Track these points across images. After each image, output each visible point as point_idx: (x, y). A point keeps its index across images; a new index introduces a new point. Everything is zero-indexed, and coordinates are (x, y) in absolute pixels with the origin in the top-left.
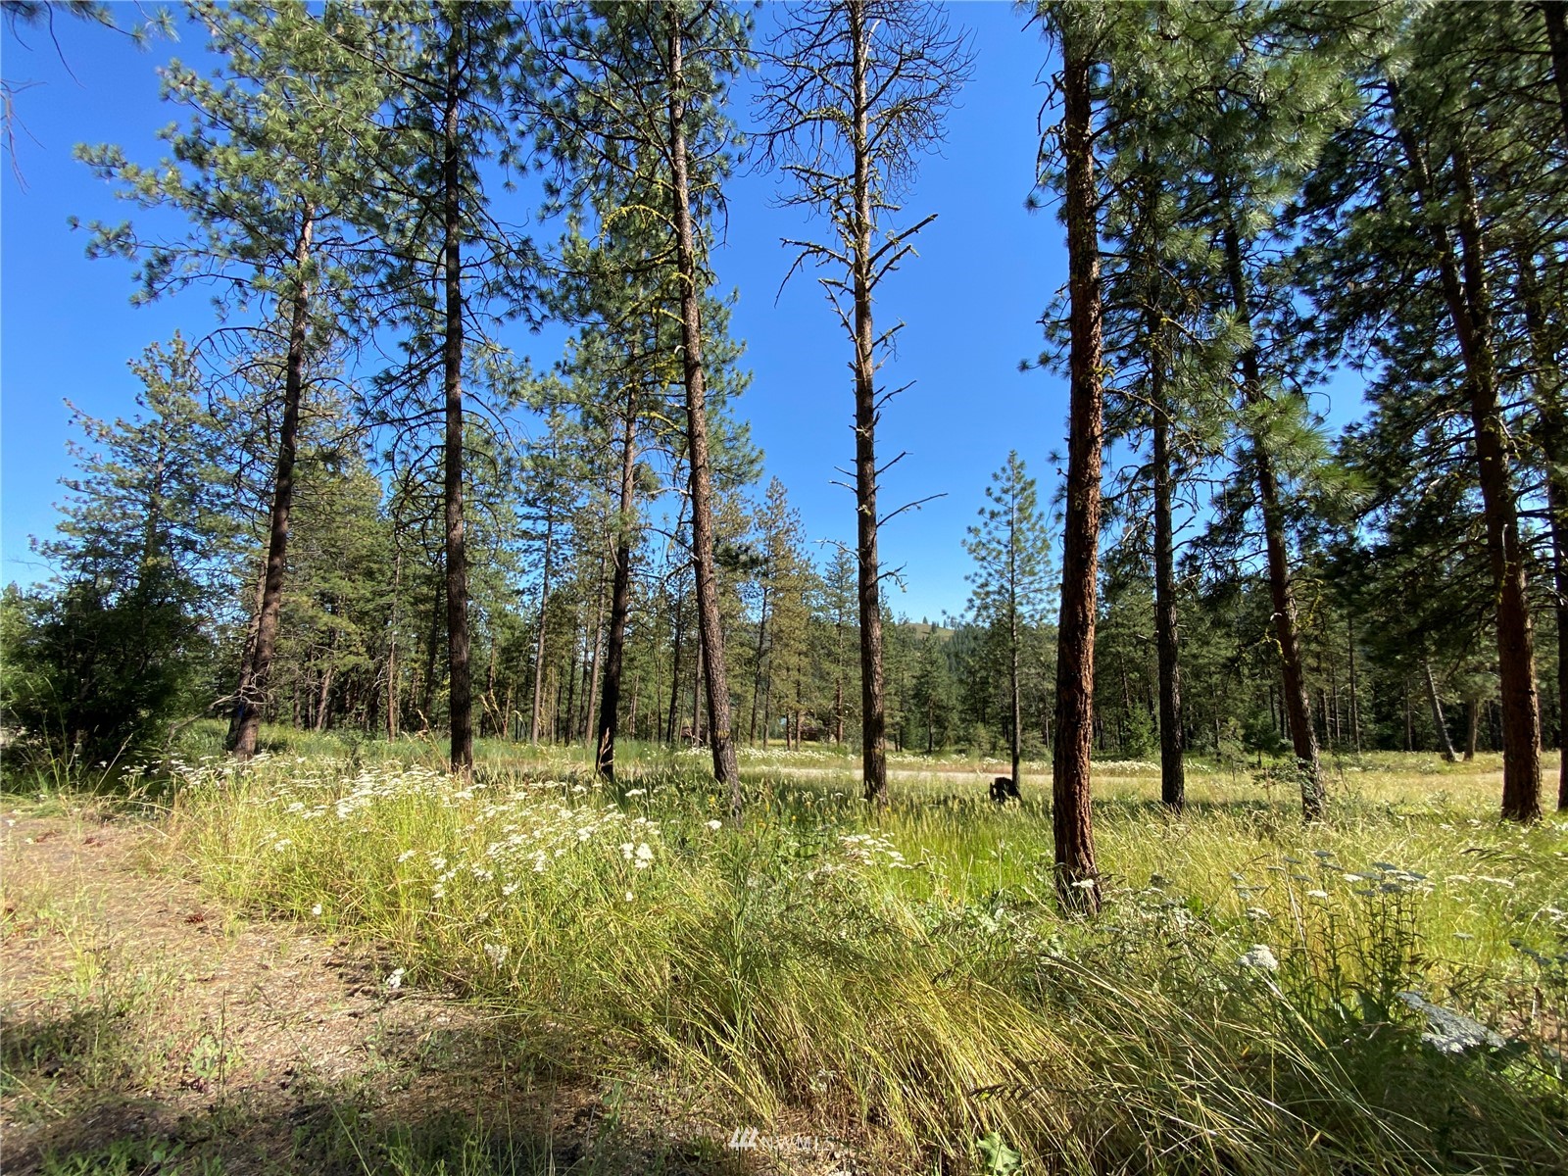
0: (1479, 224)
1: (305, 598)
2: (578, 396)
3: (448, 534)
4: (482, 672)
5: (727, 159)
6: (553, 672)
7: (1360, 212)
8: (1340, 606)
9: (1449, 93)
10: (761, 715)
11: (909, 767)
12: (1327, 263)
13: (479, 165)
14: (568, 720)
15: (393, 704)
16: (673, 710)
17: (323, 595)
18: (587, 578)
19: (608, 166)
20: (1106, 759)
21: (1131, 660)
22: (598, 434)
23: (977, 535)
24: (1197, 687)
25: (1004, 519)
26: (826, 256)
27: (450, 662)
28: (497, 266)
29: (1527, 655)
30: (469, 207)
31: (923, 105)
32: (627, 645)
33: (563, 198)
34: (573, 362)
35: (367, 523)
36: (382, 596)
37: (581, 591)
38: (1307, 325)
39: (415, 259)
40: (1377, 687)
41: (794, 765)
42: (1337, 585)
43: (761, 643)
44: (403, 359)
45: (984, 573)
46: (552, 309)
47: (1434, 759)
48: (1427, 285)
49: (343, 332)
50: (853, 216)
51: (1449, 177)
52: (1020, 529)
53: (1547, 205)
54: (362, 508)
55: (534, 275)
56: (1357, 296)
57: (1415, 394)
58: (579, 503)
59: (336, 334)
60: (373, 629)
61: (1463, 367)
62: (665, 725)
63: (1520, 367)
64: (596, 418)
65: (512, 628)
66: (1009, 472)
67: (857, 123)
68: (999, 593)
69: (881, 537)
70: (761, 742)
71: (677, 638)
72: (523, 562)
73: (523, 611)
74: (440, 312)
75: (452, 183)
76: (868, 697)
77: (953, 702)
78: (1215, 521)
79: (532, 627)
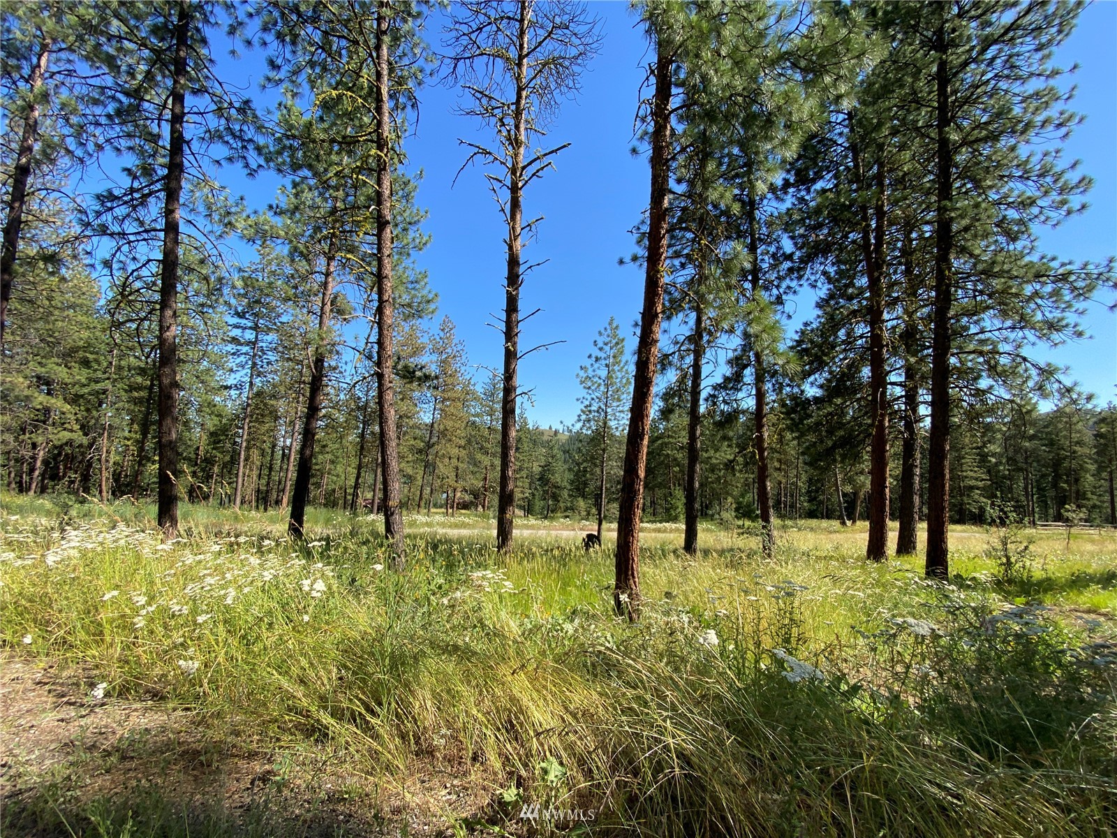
0: (886, 208)
1: (21, 380)
2: (287, 233)
3: (161, 334)
4: (191, 450)
5: (421, 71)
6: (255, 454)
7: (824, 191)
8: (793, 432)
9: (880, 125)
10: (427, 490)
11: (532, 527)
12: (803, 220)
13: (208, 31)
14: (267, 491)
15: (105, 474)
16: (356, 486)
17: (39, 378)
18: (288, 380)
19: (323, 56)
20: (655, 522)
21: (675, 459)
22: (303, 266)
23: (586, 372)
24: (712, 477)
25: (604, 362)
26: (491, 159)
27: (160, 442)
28: (220, 117)
29: (885, 465)
30: (196, 64)
31: (567, 63)
32: (320, 435)
33: (282, 74)
34: (284, 206)
35: (84, 318)
36: (97, 382)
37: (282, 389)
38: (789, 257)
39: (142, 99)
40: (810, 481)
41: (450, 527)
42: (792, 419)
43: (430, 438)
44: (126, 182)
45: (589, 397)
46: (268, 160)
47: (835, 524)
48: (854, 242)
49: (68, 151)
50: (512, 133)
51: (874, 177)
52: (613, 370)
53: (923, 202)
54: (81, 306)
55: (253, 131)
56: (817, 243)
57: (842, 307)
58: (284, 319)
59: (63, 152)
60: (88, 410)
61: (868, 294)
62: (349, 497)
63: (898, 297)
64: (301, 254)
65: (219, 415)
66: (609, 331)
67: (520, 65)
68: (598, 412)
69: (520, 367)
70: (426, 511)
71: (363, 431)
72: (232, 363)
73: (230, 403)
74: (164, 147)
75: (182, 41)
76: (504, 479)
77: (565, 484)
78: (728, 374)
79: (237, 416)
